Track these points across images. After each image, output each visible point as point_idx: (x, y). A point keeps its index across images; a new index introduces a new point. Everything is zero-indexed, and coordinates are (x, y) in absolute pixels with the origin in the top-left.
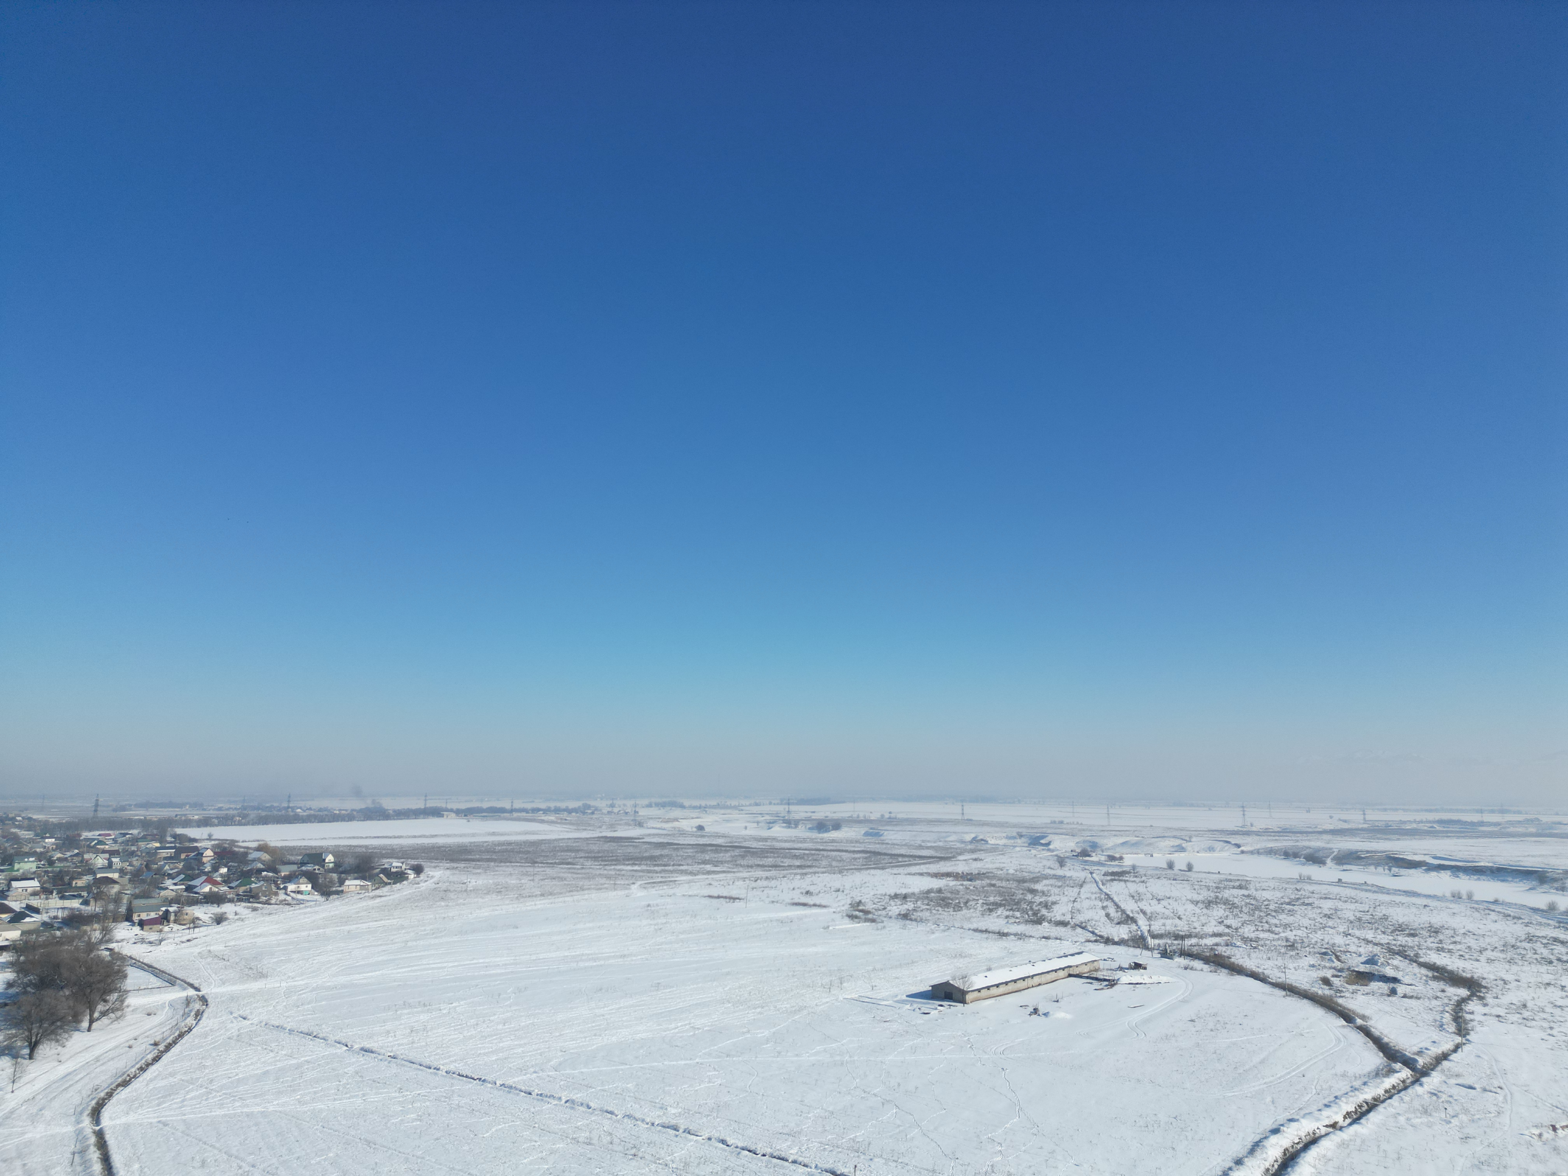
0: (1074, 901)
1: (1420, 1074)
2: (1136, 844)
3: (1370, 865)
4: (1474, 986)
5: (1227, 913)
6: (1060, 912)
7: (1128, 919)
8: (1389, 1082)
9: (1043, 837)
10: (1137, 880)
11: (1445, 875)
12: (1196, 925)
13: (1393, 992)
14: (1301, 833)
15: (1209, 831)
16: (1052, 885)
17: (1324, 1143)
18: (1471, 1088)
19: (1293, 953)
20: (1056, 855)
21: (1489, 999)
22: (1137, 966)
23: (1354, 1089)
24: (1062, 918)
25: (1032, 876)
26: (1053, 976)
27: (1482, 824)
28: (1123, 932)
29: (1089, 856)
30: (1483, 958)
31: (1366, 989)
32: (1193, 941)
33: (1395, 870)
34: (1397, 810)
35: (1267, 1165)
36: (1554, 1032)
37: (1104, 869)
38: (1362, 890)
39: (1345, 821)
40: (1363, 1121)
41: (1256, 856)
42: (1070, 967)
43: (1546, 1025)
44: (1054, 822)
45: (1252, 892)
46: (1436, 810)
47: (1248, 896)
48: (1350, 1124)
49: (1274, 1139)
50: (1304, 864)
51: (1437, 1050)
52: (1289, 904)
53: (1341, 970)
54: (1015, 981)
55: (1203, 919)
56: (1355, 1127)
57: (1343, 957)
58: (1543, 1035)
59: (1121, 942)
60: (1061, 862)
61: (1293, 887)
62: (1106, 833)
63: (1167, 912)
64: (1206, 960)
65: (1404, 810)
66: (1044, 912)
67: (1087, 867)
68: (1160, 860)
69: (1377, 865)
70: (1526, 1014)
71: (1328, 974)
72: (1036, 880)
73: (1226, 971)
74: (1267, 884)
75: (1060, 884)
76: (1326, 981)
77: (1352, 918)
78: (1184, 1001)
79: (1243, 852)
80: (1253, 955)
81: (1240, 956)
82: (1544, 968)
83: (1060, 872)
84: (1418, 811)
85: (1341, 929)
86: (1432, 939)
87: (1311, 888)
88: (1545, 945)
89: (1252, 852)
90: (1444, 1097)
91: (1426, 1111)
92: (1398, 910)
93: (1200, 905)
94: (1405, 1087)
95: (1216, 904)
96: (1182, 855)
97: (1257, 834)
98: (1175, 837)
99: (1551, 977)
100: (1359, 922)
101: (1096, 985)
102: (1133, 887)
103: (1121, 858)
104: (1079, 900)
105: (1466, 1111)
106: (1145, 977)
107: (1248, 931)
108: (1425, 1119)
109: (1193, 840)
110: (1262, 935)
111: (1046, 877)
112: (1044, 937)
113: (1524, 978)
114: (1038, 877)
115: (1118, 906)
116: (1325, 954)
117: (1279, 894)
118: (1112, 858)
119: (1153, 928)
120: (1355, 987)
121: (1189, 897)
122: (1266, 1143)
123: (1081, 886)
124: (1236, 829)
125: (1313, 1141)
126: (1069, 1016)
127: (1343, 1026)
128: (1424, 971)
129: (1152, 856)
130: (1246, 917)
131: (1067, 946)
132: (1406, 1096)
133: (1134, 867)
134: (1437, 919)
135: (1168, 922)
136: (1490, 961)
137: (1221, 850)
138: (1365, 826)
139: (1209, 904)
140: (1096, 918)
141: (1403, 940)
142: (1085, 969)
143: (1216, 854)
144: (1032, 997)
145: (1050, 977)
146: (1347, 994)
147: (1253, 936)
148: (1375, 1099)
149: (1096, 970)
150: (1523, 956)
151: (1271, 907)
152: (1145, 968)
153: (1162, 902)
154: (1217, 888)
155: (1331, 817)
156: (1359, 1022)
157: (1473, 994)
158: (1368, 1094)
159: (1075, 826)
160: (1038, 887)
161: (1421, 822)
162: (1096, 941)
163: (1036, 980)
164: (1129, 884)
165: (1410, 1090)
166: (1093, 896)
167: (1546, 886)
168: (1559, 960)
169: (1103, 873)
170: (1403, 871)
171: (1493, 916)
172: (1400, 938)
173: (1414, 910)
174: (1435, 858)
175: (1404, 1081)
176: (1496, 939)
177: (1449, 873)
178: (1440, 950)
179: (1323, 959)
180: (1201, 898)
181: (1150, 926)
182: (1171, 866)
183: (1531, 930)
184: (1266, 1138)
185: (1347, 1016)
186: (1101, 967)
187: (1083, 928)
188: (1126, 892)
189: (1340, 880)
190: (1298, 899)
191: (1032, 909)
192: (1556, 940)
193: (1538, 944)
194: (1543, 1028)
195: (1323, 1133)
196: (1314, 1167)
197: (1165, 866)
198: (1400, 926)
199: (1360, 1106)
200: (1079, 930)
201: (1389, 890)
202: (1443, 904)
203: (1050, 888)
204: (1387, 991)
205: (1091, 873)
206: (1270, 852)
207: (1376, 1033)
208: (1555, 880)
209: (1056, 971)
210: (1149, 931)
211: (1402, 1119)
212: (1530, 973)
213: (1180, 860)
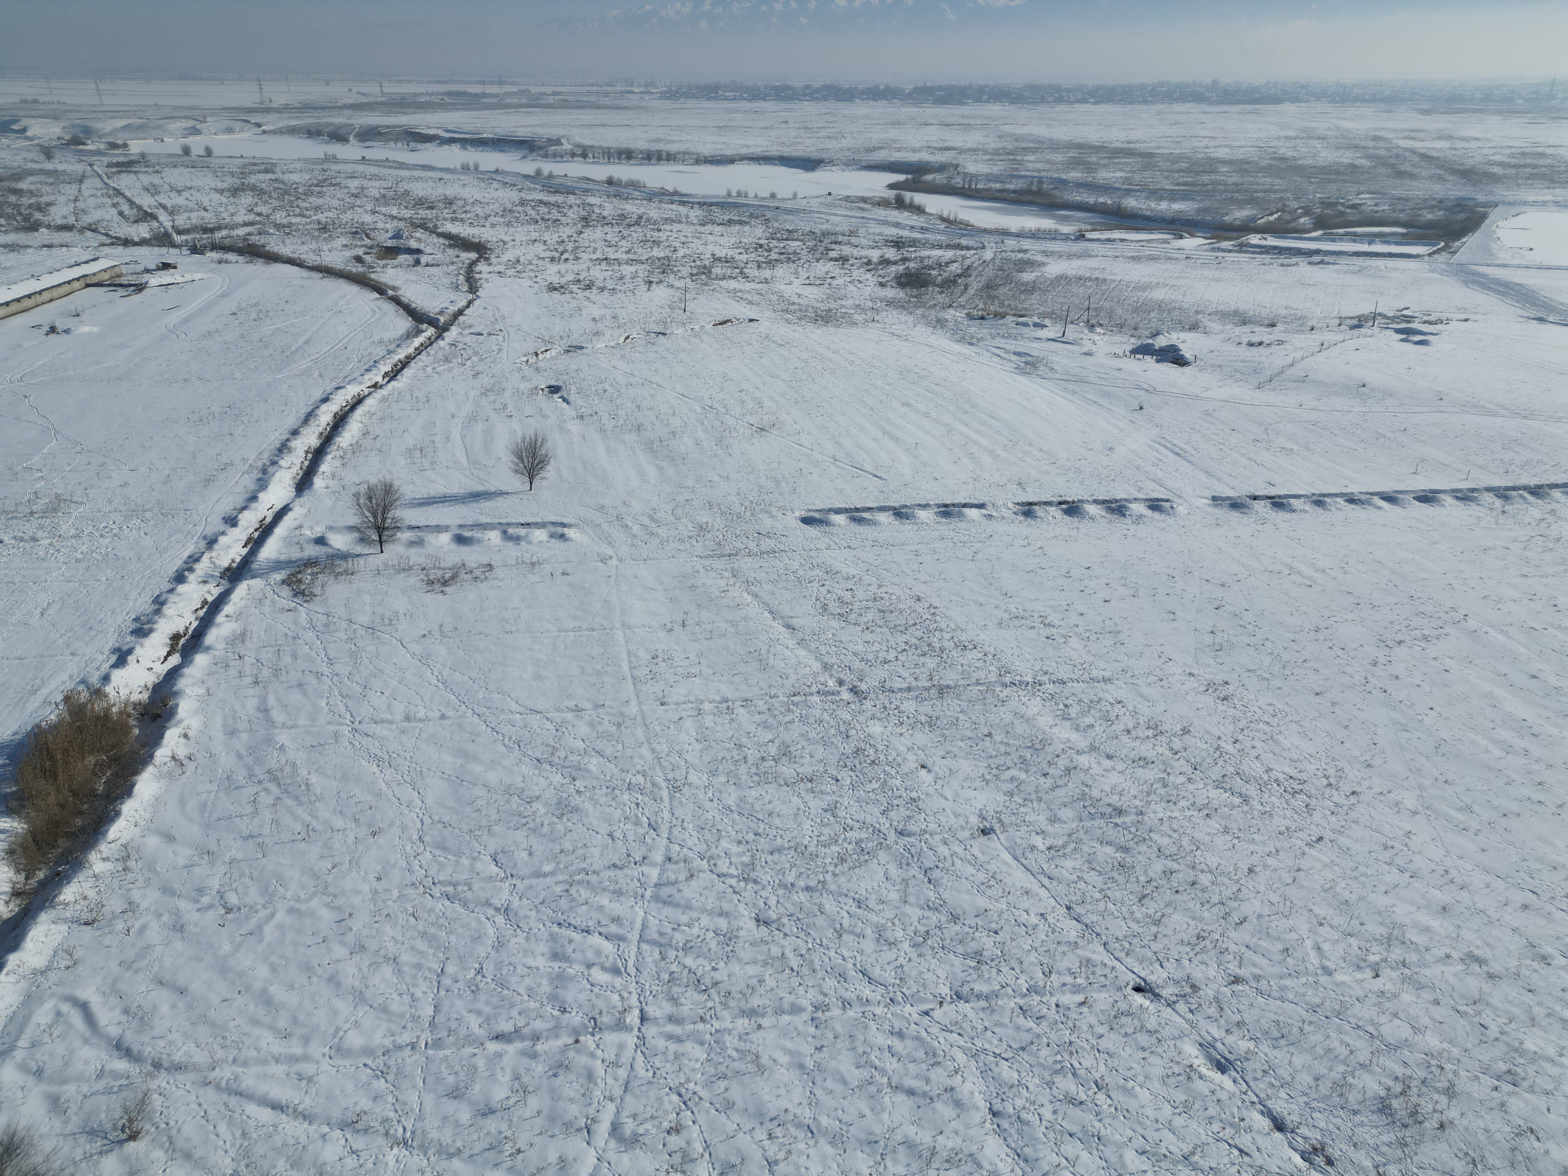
0: (75, 200)
1: (442, 330)
2: (140, 128)
3: (390, 140)
4: (481, 249)
5: (256, 200)
6: (60, 213)
7: (146, 216)
8: (417, 342)
9: (15, 122)
10: (150, 170)
11: (456, 148)
12: (225, 215)
13: (417, 262)
14: (323, 108)
15: (225, 109)
16: (41, 183)
17: (369, 402)
18: (480, 334)
19: (326, 235)
20: (39, 145)
21: (493, 260)
22: (166, 266)
23: (390, 352)
24: (64, 222)
25: (10, 172)
26: (66, 288)
27: (484, 95)
28: (143, 231)
29: (84, 144)
30: (488, 224)
31: (395, 262)
32: (224, 233)
33: (412, 144)
34: (410, 82)
35: (321, 429)
36: (538, 280)
37: (106, 160)
38: (385, 167)
39: (364, 95)
40: (398, 377)
41: (279, 136)
42: (85, 276)
43: (532, 275)
44: (25, 102)
45: (279, 175)
46: (445, 82)
47: (276, 180)
48: (388, 382)
49: (324, 407)
50: (328, 143)
51: (454, 308)
52: (317, 185)
53: (371, 247)
54: (18, 300)
55: (231, 209)
56: (393, 383)
57: (372, 235)
58: (531, 283)
59: (143, 242)
60: (48, 153)
61: (319, 167)
62: (100, 115)
63: (191, 205)
64: (240, 252)
65: (418, 82)
66: (38, 215)
67: (83, 158)
68: (172, 145)
69: (396, 141)
70: (519, 268)
71: (360, 252)
72: (19, 176)
73: (262, 260)
74: (293, 166)
75: (51, 180)
76: (359, 259)
77: (377, 196)
78: (223, 296)
79: (264, 132)
80: (288, 241)
81: (275, 244)
82: (532, 228)
83: (48, 166)
84: (429, 82)
85: (369, 207)
86: (446, 211)
87: (337, 167)
88: (533, 207)
89: (274, 132)
90: (460, 346)
91: (447, 360)
92: (418, 185)
93: (225, 193)
94: (430, 342)
95: (243, 190)
96: (198, 138)
97: (278, 110)
98: (186, 117)
99: (537, 234)
100: (384, 199)
101: (122, 292)
102: (146, 179)
103: (125, 146)
104: (81, 198)
105: (476, 353)
106: (176, 276)
107: (280, 217)
108: (446, 366)
109: (209, 119)
110: (294, 220)
111: (31, 173)
112: (45, 246)
113: (518, 237)
114: (19, 174)
115: (131, 203)
116: (356, 233)
117: (307, 176)
118: (113, 146)
119: (176, 222)
120: (384, 262)
121: (213, 186)
122: (319, 412)
123: (81, 181)
124: (254, 106)
125: (359, 401)
126: (95, 329)
127: (377, 299)
128: (442, 240)
129: (162, 141)
130: (276, 203)
131: (77, 253)
132: (432, 350)
133: (143, 155)
134: (451, 191)
135: (194, 215)
136: (493, 226)
137: (241, 131)
138: (383, 99)
139: (235, 192)
140: (108, 217)
141: (423, 213)
142: (106, 276)
143: (236, 136)
144: (45, 314)
145: (65, 289)
146: (378, 269)
147: (285, 221)
148: (407, 357)
149: (119, 276)
150: (518, 218)
151: (300, 190)
152: (175, 267)
153: (183, 193)
154: (242, 173)
155: (350, 90)
156: (390, 292)
157: (480, 257)
158: (401, 355)
159: (56, 106)
160: (23, 185)
161: (433, 94)
162: (112, 244)
163: (46, 296)
164: (140, 176)
165: (434, 345)
166: (99, 193)
167: (534, 154)
168: (543, 219)
169: (105, 164)
170: (420, 146)
171: (495, 185)
172: (421, 212)
173: (431, 183)
174: (447, 131)
175: (429, 339)
176: (497, 205)
177: (458, 145)
178: (454, 220)
179: (354, 239)
180: (225, 185)
181: (173, 221)
182: (186, 151)
183: (523, 195)
184: (317, 407)
185: (379, 289)
186: (124, 272)
187: (93, 231)
188: (138, 185)
189: (363, 158)
190: (326, 180)
191: (20, 214)
192: (541, 202)
193: (529, 207)
194: (530, 278)
195: (366, 393)
196: (361, 422)
197: (179, 151)
198: (420, 200)
199: (396, 366)
200: (89, 234)
201: (408, 165)
202: (455, 177)
203: (39, 186)
204: (411, 263)
205: (91, 165)
206: (292, 131)
207: (405, 300)
208: (541, 148)
209: (69, 282)
210: (173, 227)
211: (429, 369)
212: (522, 233)
213: (197, 144)
